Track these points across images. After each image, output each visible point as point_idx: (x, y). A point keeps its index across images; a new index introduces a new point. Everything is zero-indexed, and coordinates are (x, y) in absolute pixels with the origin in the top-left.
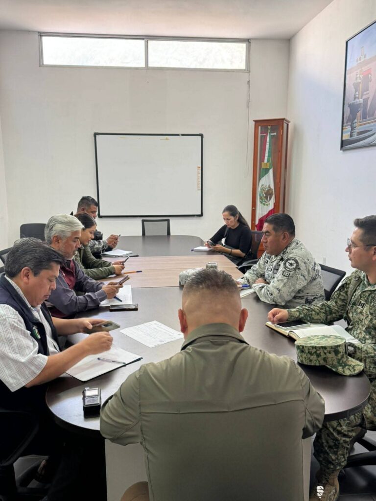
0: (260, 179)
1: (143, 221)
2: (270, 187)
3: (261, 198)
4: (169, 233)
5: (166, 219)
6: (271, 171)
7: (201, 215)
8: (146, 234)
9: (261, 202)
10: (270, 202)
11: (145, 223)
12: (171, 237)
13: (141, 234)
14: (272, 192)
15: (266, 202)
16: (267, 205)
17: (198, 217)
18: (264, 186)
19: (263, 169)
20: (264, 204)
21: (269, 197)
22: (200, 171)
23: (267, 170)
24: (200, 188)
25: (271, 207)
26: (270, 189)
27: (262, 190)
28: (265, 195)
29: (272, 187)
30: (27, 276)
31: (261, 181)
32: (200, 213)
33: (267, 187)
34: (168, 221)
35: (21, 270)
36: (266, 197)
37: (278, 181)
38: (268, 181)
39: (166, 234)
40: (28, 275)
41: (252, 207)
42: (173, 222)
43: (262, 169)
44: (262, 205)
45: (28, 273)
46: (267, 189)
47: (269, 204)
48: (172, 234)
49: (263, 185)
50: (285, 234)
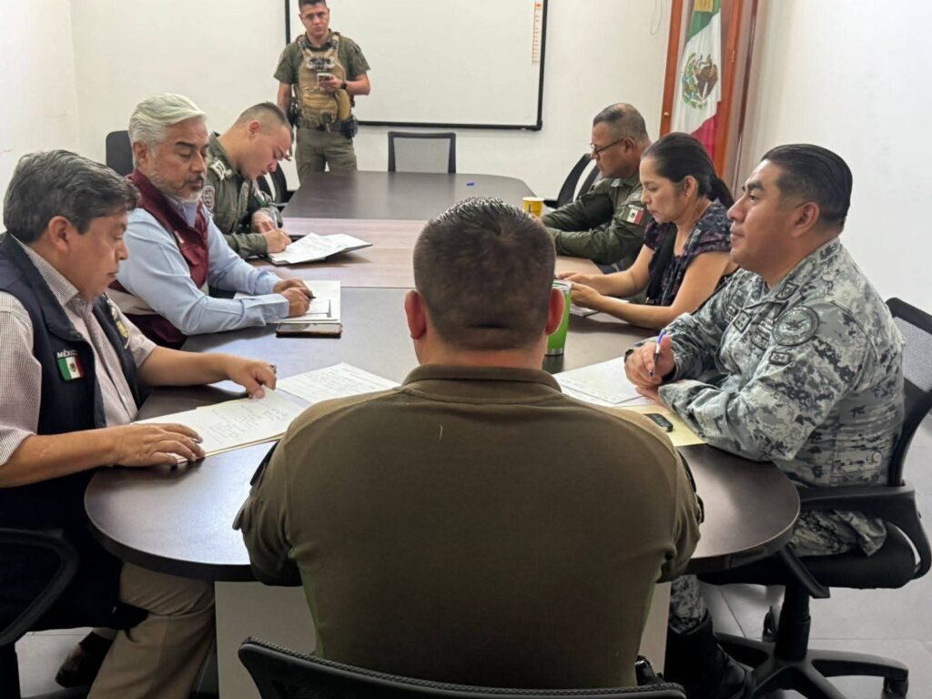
0: (687, 39)
1: (392, 136)
2: (709, 60)
3: (687, 89)
4: (452, 169)
5: (447, 132)
6: (716, 21)
7: (537, 128)
8: (398, 169)
9: (687, 100)
10: (709, 99)
11: (397, 140)
12: (457, 179)
13: (385, 168)
14: (715, 73)
15: (697, 98)
16: (700, 106)
17: (530, 134)
18: (697, 58)
19: (697, 12)
20: (694, 105)
21: (706, 85)
22: (540, 13)
23: (706, 18)
24: (539, 59)
25: (710, 111)
26: (710, 66)
27: (692, 66)
28: (696, 82)
29: (717, 61)
30: (62, 236)
31: (689, 43)
32: (534, 122)
33: (704, 60)
34: (452, 137)
35: (46, 225)
36: (700, 87)
37: (731, 45)
38: (706, 45)
39: (445, 170)
40: (65, 235)
41: (664, 111)
42: (462, 140)
43: (693, 14)
44: (690, 106)
45: (63, 229)
46: (703, 66)
47: (706, 104)
48: (458, 170)
49: (694, 55)
50: (807, 208)
